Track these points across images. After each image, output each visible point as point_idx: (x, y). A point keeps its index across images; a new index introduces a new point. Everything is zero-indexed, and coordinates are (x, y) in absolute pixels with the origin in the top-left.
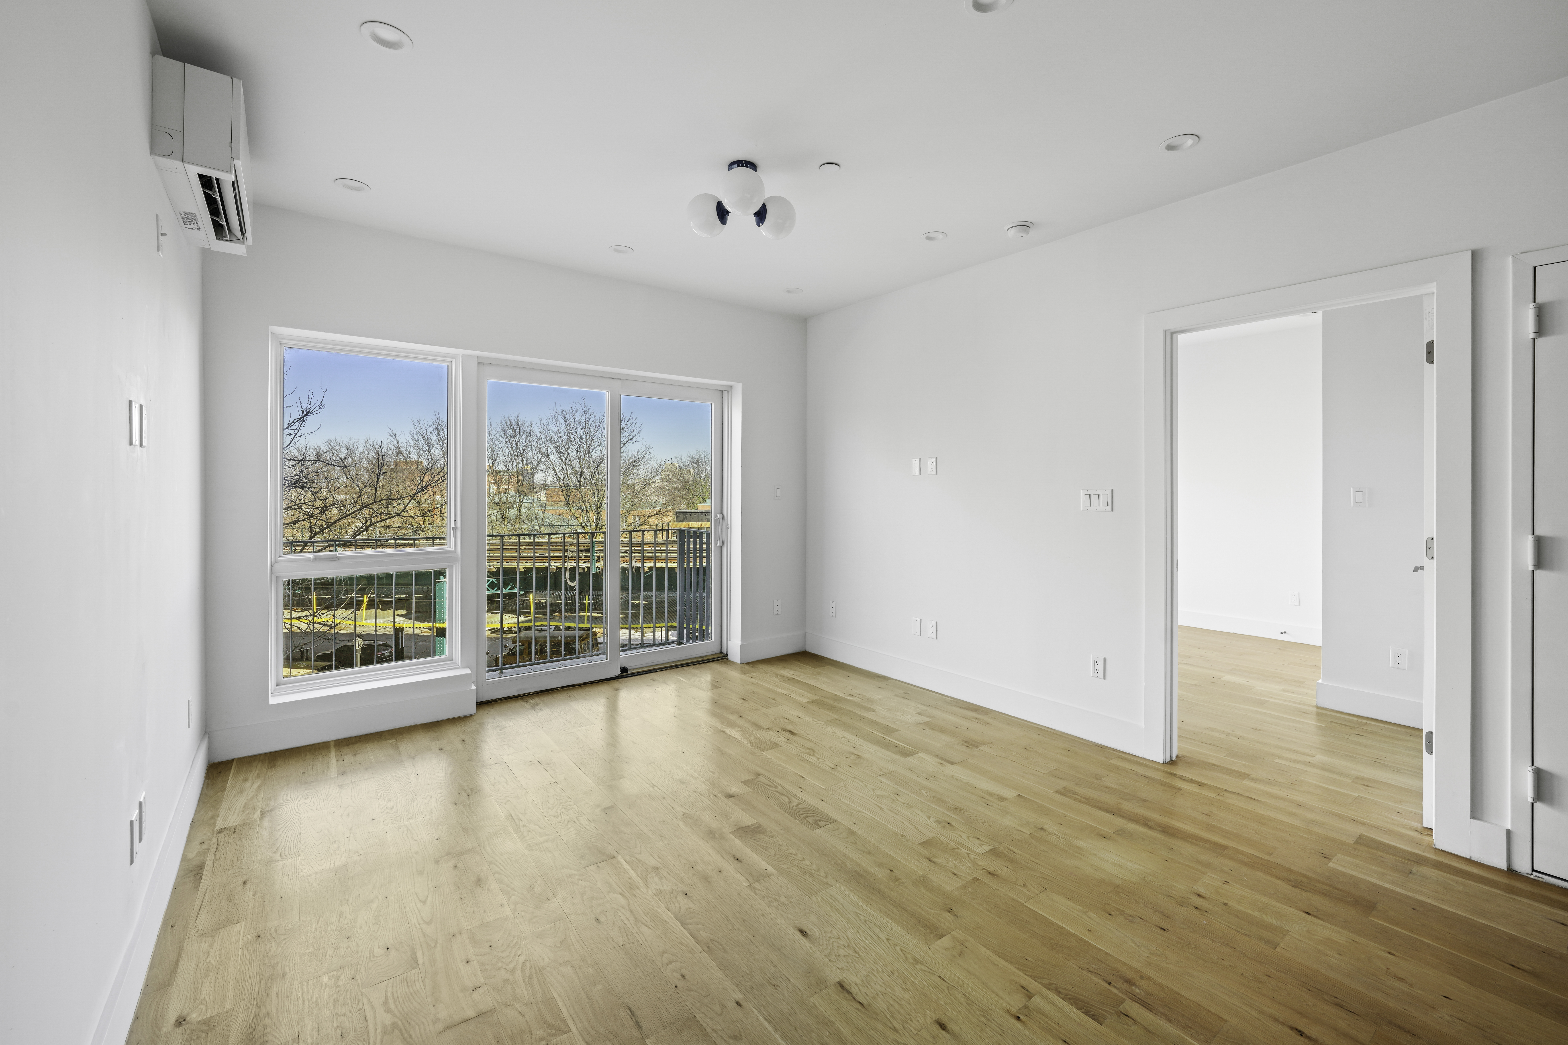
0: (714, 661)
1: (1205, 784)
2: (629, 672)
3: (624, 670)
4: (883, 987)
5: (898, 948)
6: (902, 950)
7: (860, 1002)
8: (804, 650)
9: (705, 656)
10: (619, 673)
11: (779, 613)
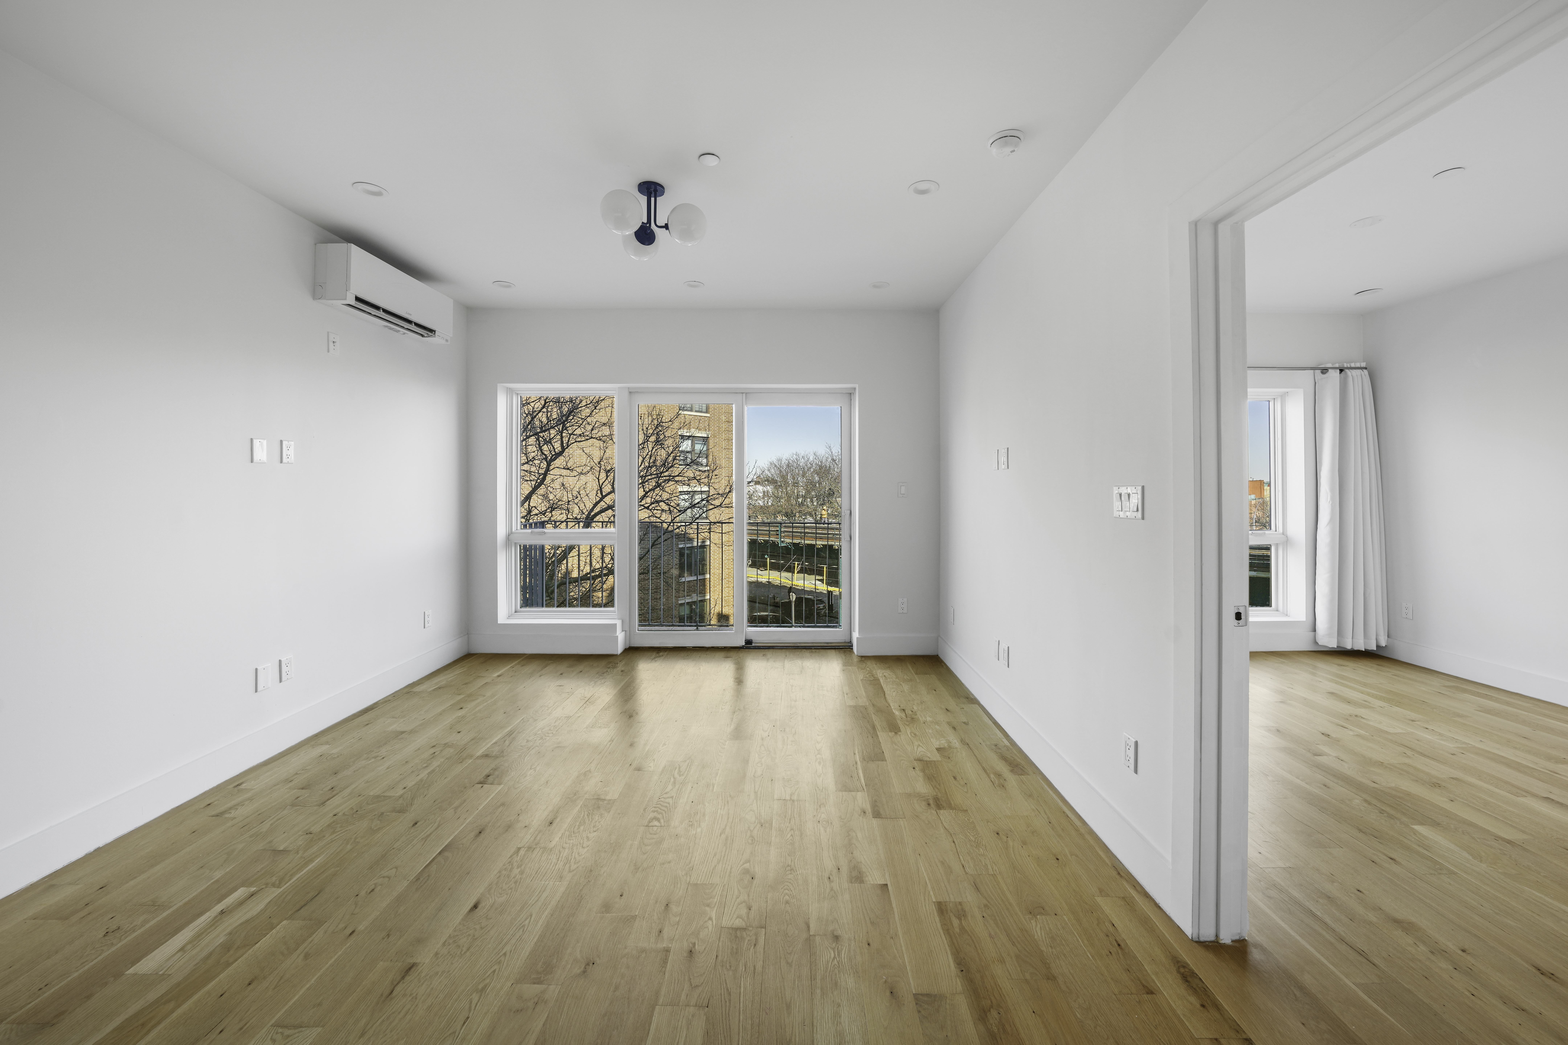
0: (838, 649)
1: (1217, 1007)
2: (753, 645)
3: (749, 642)
4: (425, 992)
5: (496, 967)
6: (494, 971)
7: (392, 992)
8: (936, 654)
9: (831, 643)
10: (744, 644)
11: (904, 612)
